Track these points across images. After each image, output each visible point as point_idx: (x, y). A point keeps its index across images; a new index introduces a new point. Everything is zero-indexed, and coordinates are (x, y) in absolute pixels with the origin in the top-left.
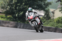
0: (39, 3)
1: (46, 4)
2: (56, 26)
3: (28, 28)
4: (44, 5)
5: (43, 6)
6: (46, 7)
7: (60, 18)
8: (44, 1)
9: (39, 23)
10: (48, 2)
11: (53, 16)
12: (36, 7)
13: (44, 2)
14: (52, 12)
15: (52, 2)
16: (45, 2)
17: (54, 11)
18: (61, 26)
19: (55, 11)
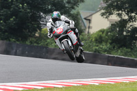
2: (96, 49)
3: (33, 53)
5: (67, 5)
6: (73, 8)
11: (89, 27)
12: (50, 7)
19: (93, 16)
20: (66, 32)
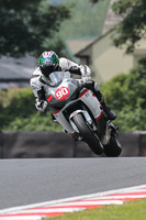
0: (8, 20)
1: (44, 16)
4: (35, 22)
5: (31, 30)
6: (47, 34)
7: (121, 80)
8: (32, 6)
9: (98, 112)
10: (51, 8)
13: (29, 9)
14: (77, 56)
15: (73, 5)
16: (36, 10)
17: (90, 46)
18: (134, 123)
19: (95, 48)
20: (77, 94)
